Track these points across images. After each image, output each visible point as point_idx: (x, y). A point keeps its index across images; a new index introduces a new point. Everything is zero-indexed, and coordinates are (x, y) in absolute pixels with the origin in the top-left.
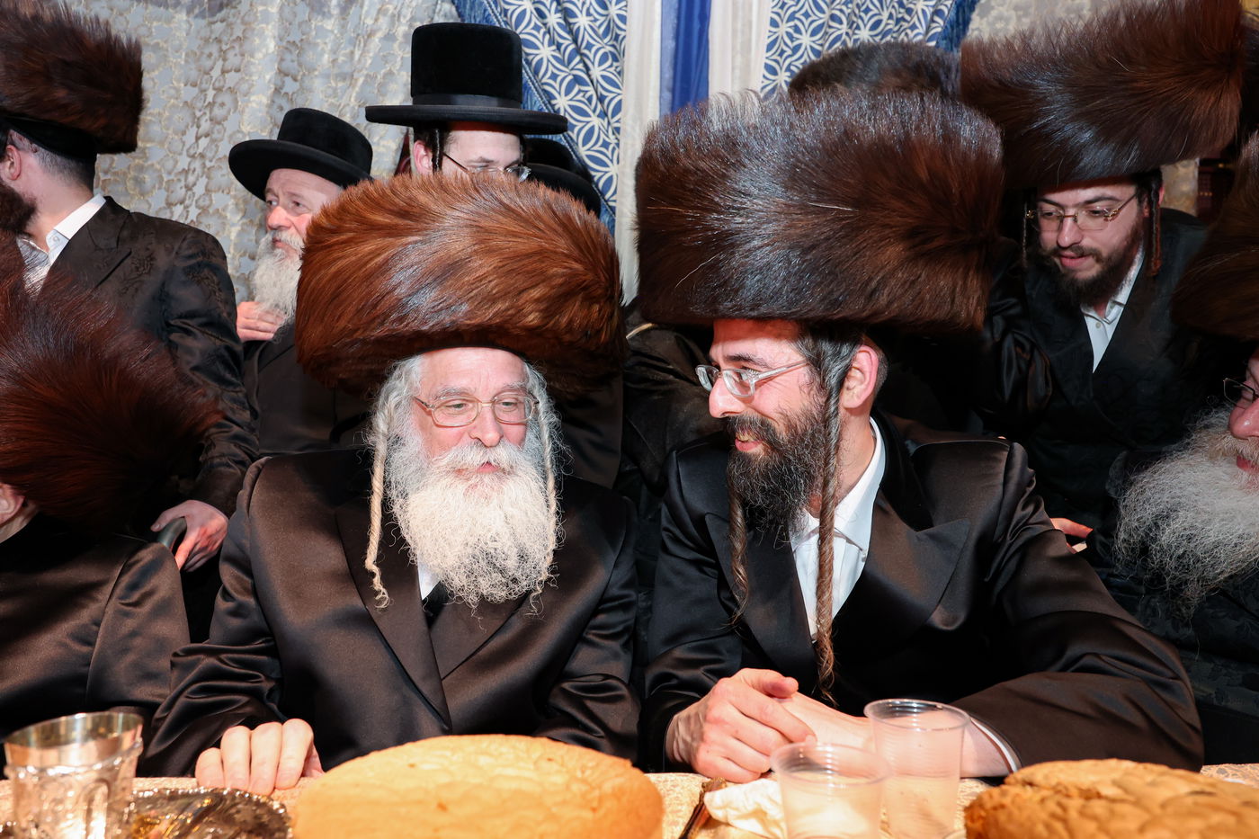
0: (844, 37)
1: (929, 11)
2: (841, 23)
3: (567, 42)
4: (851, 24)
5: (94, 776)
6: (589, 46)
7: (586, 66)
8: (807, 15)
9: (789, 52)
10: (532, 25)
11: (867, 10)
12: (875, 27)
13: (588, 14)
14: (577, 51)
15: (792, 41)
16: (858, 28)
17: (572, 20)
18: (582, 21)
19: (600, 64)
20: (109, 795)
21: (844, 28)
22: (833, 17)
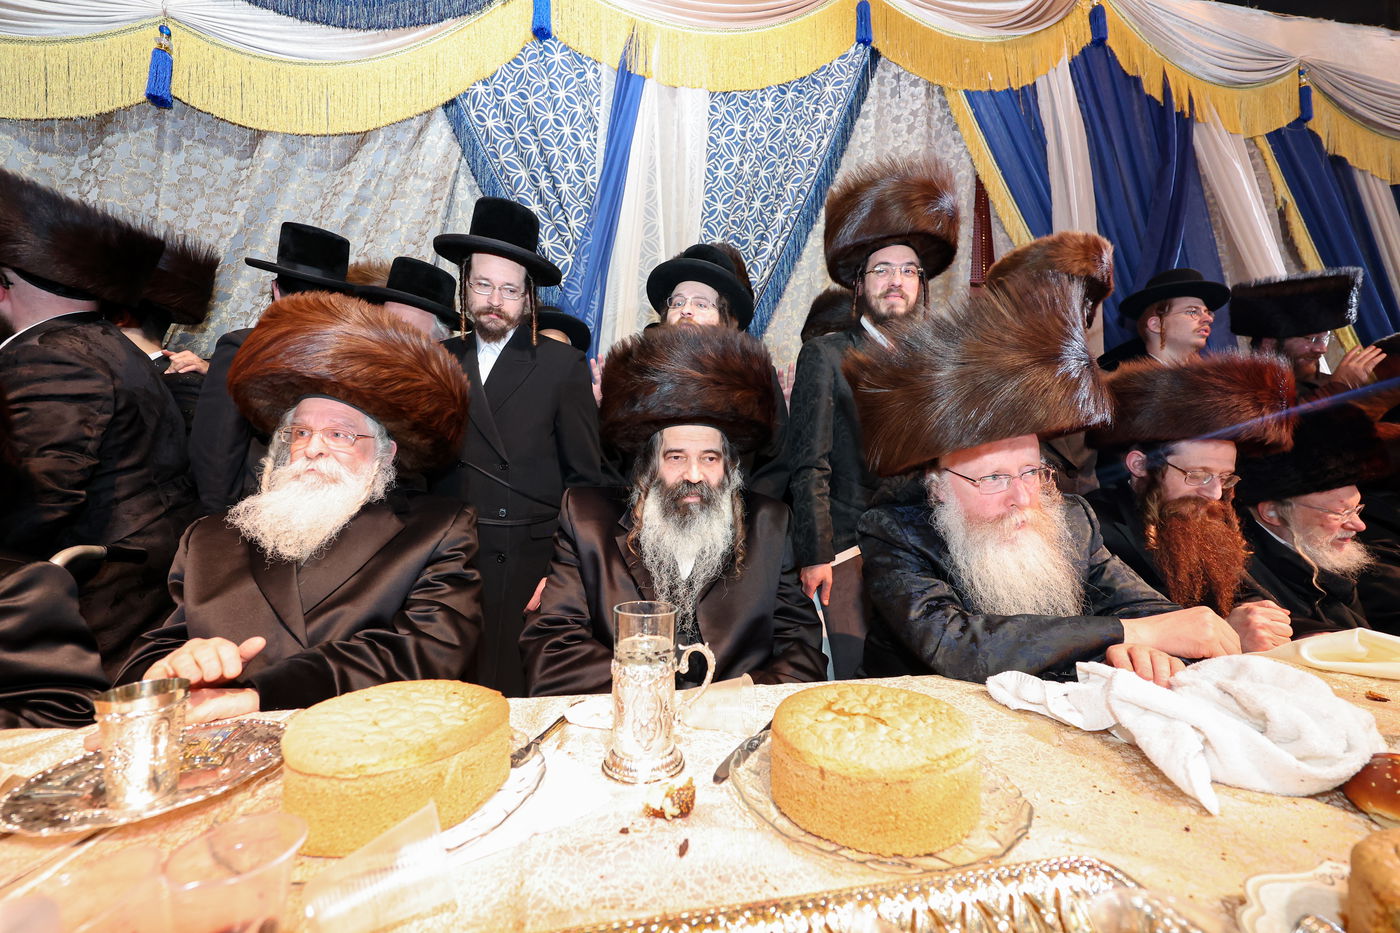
0: (743, 206)
1: (795, 190)
2: (742, 197)
3: (553, 201)
4: (748, 198)
5: (157, 716)
6: (568, 205)
7: (566, 218)
8: (721, 190)
9: (707, 215)
10: (526, 188)
11: (760, 188)
12: (764, 200)
13: (569, 181)
14: (561, 205)
15: (709, 208)
16: (753, 199)
17: (557, 185)
18: (564, 187)
19: (576, 219)
20: (169, 727)
21: (744, 200)
22: (737, 192)
